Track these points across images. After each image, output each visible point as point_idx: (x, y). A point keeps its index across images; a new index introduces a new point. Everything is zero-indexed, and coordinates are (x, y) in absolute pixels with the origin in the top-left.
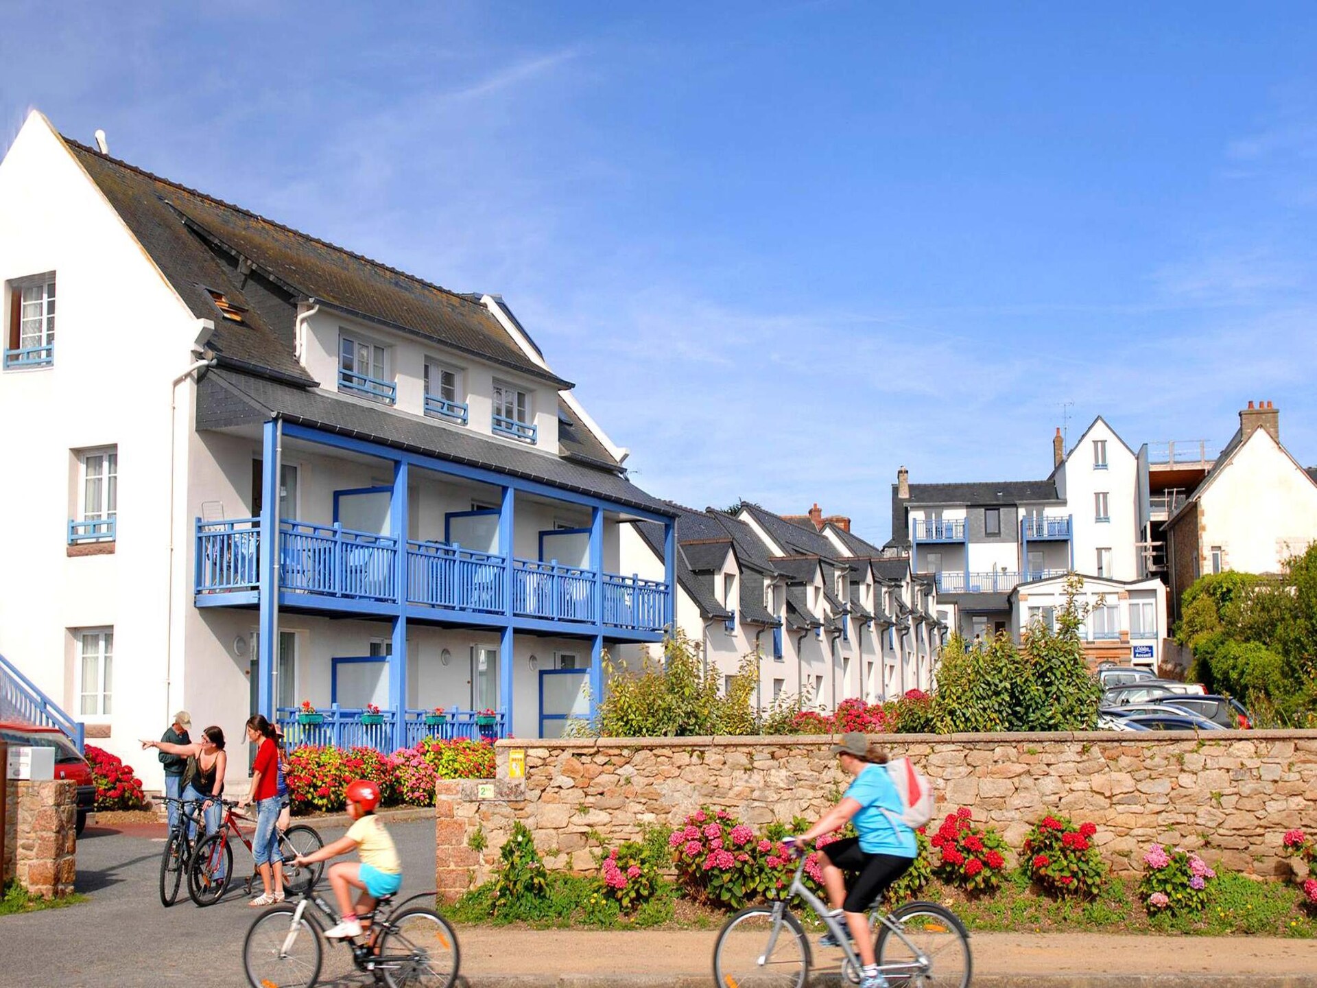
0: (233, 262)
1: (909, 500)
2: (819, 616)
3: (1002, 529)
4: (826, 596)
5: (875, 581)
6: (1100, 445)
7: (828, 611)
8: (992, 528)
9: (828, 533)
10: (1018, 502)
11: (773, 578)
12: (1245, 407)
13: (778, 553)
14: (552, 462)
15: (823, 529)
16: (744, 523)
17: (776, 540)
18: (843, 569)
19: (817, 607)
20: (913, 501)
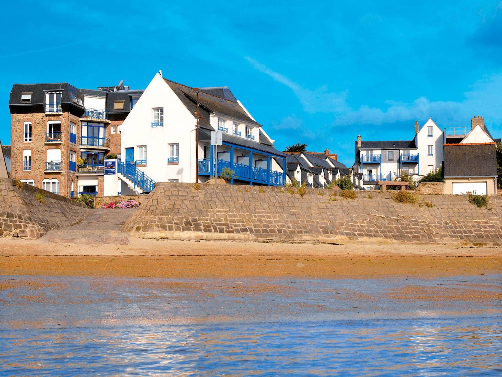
0: (196, 103)
1: (361, 147)
2: (323, 184)
3: (394, 158)
4: (325, 178)
5: (341, 175)
6: (431, 128)
7: (326, 182)
8: (391, 158)
9: (327, 160)
10: (400, 148)
11: (310, 173)
12: (473, 118)
13: (312, 166)
14: (258, 144)
15: (326, 159)
16: (302, 158)
17: (311, 162)
18: (330, 171)
19: (322, 180)
20: (363, 148)
